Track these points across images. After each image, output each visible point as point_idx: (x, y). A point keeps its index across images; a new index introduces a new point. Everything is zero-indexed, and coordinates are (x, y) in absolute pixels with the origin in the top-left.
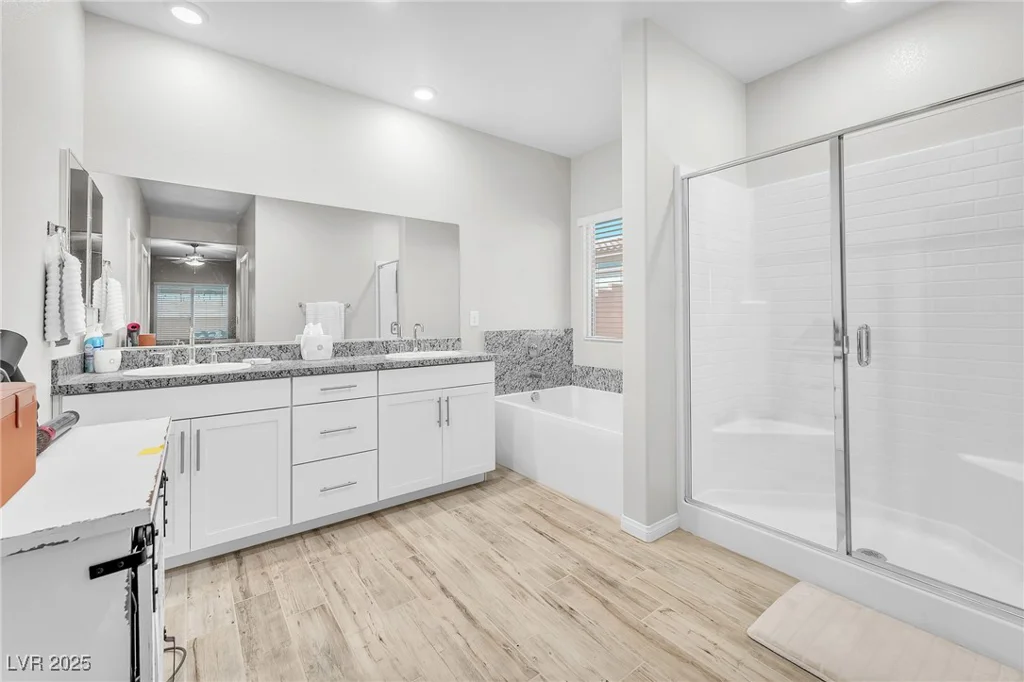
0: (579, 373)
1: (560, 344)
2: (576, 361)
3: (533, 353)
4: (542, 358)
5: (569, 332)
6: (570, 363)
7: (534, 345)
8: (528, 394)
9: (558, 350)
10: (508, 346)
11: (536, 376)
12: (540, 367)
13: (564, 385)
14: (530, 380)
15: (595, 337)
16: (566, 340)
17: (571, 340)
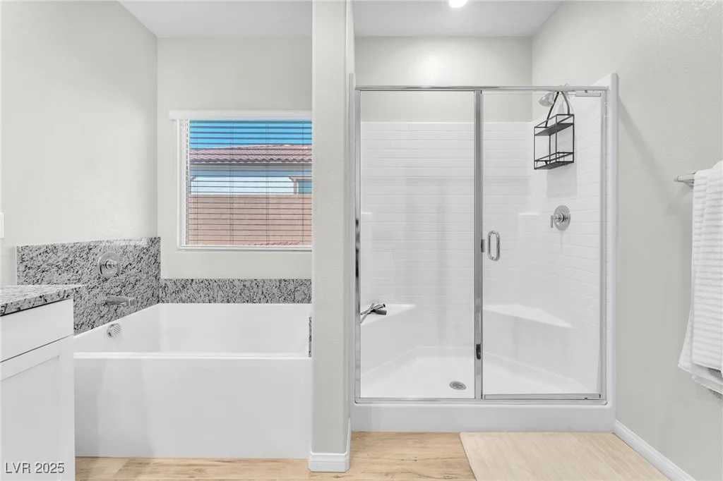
0: (171, 288)
1: (145, 257)
2: (164, 275)
3: (108, 272)
4: (121, 277)
5: (155, 241)
6: (157, 277)
7: (111, 261)
8: (102, 329)
9: (143, 263)
10: (69, 266)
11: (113, 303)
12: (119, 289)
13: (151, 305)
14: (105, 310)
15: (191, 246)
16: (153, 250)
17: (158, 251)
